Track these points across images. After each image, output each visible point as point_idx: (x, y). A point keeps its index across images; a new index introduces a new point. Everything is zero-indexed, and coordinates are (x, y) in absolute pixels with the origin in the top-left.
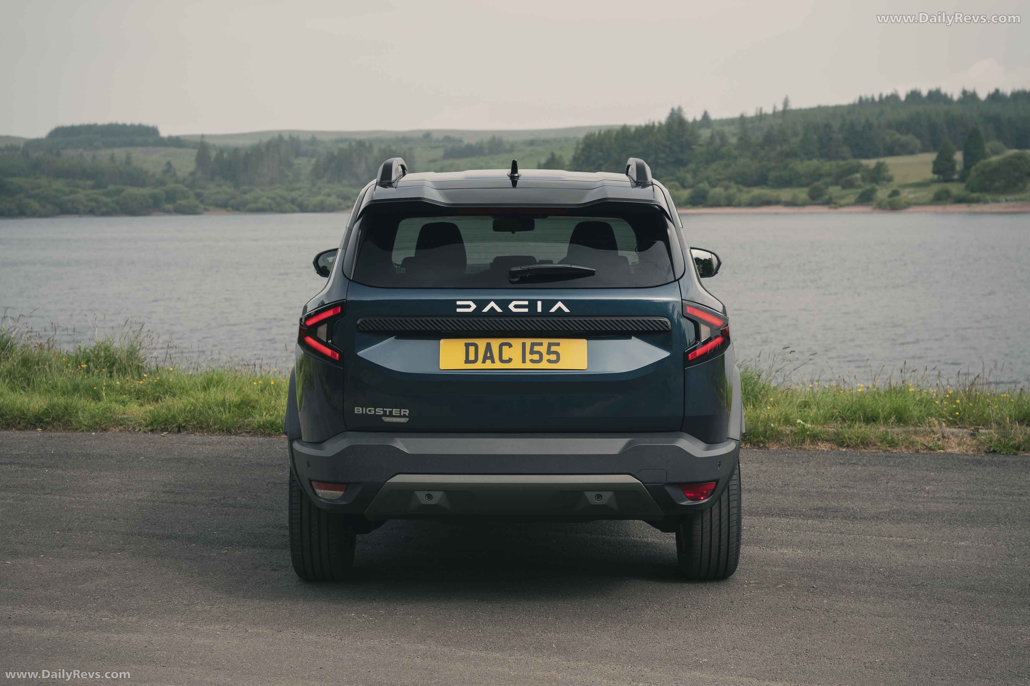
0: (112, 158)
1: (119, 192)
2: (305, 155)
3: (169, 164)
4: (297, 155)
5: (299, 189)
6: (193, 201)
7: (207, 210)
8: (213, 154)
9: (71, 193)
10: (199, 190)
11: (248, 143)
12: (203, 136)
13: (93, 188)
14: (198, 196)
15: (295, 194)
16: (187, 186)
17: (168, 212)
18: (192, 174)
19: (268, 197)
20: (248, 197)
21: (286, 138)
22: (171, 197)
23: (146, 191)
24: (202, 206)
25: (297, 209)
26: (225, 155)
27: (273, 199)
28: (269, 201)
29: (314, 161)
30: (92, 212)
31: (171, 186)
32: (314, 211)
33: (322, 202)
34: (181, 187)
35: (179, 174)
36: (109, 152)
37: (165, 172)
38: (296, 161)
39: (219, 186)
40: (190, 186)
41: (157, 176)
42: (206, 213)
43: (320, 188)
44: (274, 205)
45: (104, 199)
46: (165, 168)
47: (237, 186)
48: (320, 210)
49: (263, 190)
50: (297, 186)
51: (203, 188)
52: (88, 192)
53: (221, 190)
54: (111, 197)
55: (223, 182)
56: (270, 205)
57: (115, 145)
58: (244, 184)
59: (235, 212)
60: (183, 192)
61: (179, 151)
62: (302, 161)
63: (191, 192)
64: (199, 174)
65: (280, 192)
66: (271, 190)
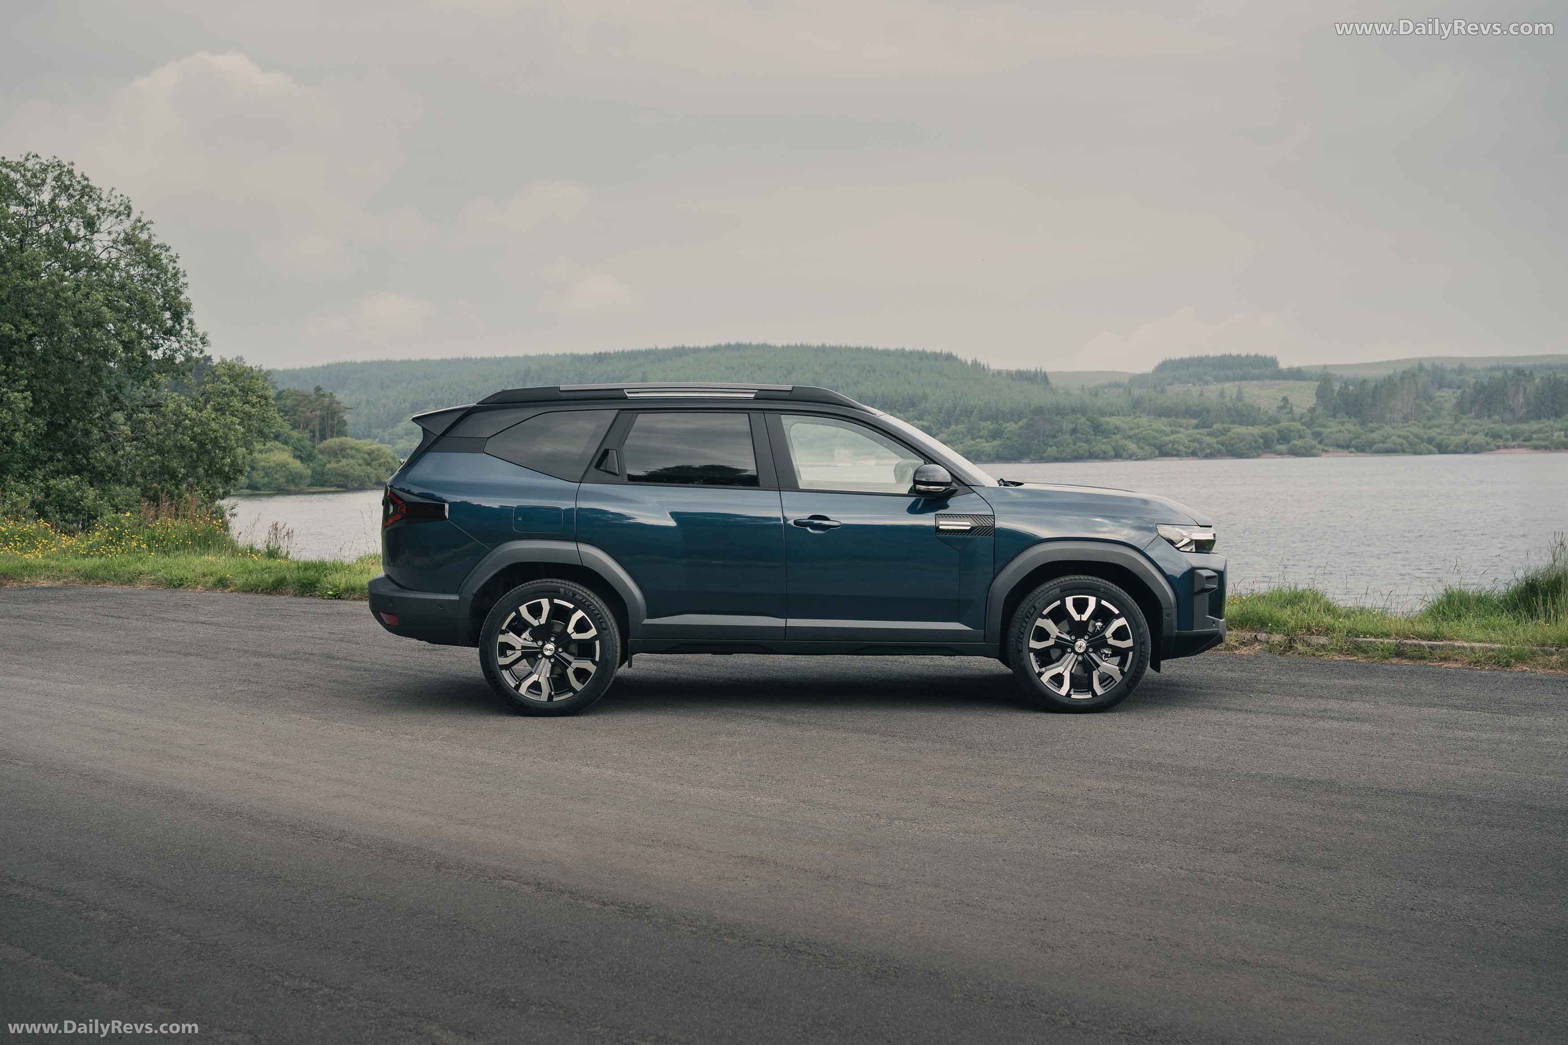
0: (1222, 395)
1: (1226, 431)
2: (1450, 386)
3: (1285, 399)
4: (1440, 387)
5: (1438, 426)
6: (1310, 441)
7: (1326, 451)
8: (1337, 387)
9: (1173, 432)
10: (1319, 429)
11: (1383, 373)
12: (1325, 367)
13: (1196, 427)
14: (1317, 435)
15: (1433, 433)
16: (1303, 424)
17: (1281, 454)
18: (1312, 410)
19: (1399, 436)
20: (1375, 436)
21: (1428, 366)
22: (1284, 437)
23: (1256, 430)
24: (1321, 447)
25: (1435, 449)
26: (1351, 388)
27: (1406, 438)
28: (1400, 440)
29: (1459, 392)
30: (1194, 454)
31: (1285, 424)
32: (1455, 452)
33: (1466, 441)
34: (1297, 425)
35: (1297, 411)
36: (1219, 387)
37: (1281, 408)
38: (1439, 393)
39: (1343, 423)
40: (1309, 425)
41: (1270, 412)
42: (1324, 454)
43: (1464, 425)
44: (1406, 445)
45: (1207, 439)
46: (1282, 404)
47: (1363, 423)
48: (1462, 450)
49: (1393, 428)
50: (1436, 422)
51: (1324, 426)
52: (1191, 431)
53: (1343, 429)
54: (1216, 437)
55: (1347, 419)
56: (1401, 445)
57: (1227, 379)
58: (1372, 422)
59: (1359, 454)
60: (1299, 431)
61: (1299, 384)
62: (1447, 393)
63: (1308, 431)
64: (1319, 411)
65: (1415, 430)
66: (1404, 427)
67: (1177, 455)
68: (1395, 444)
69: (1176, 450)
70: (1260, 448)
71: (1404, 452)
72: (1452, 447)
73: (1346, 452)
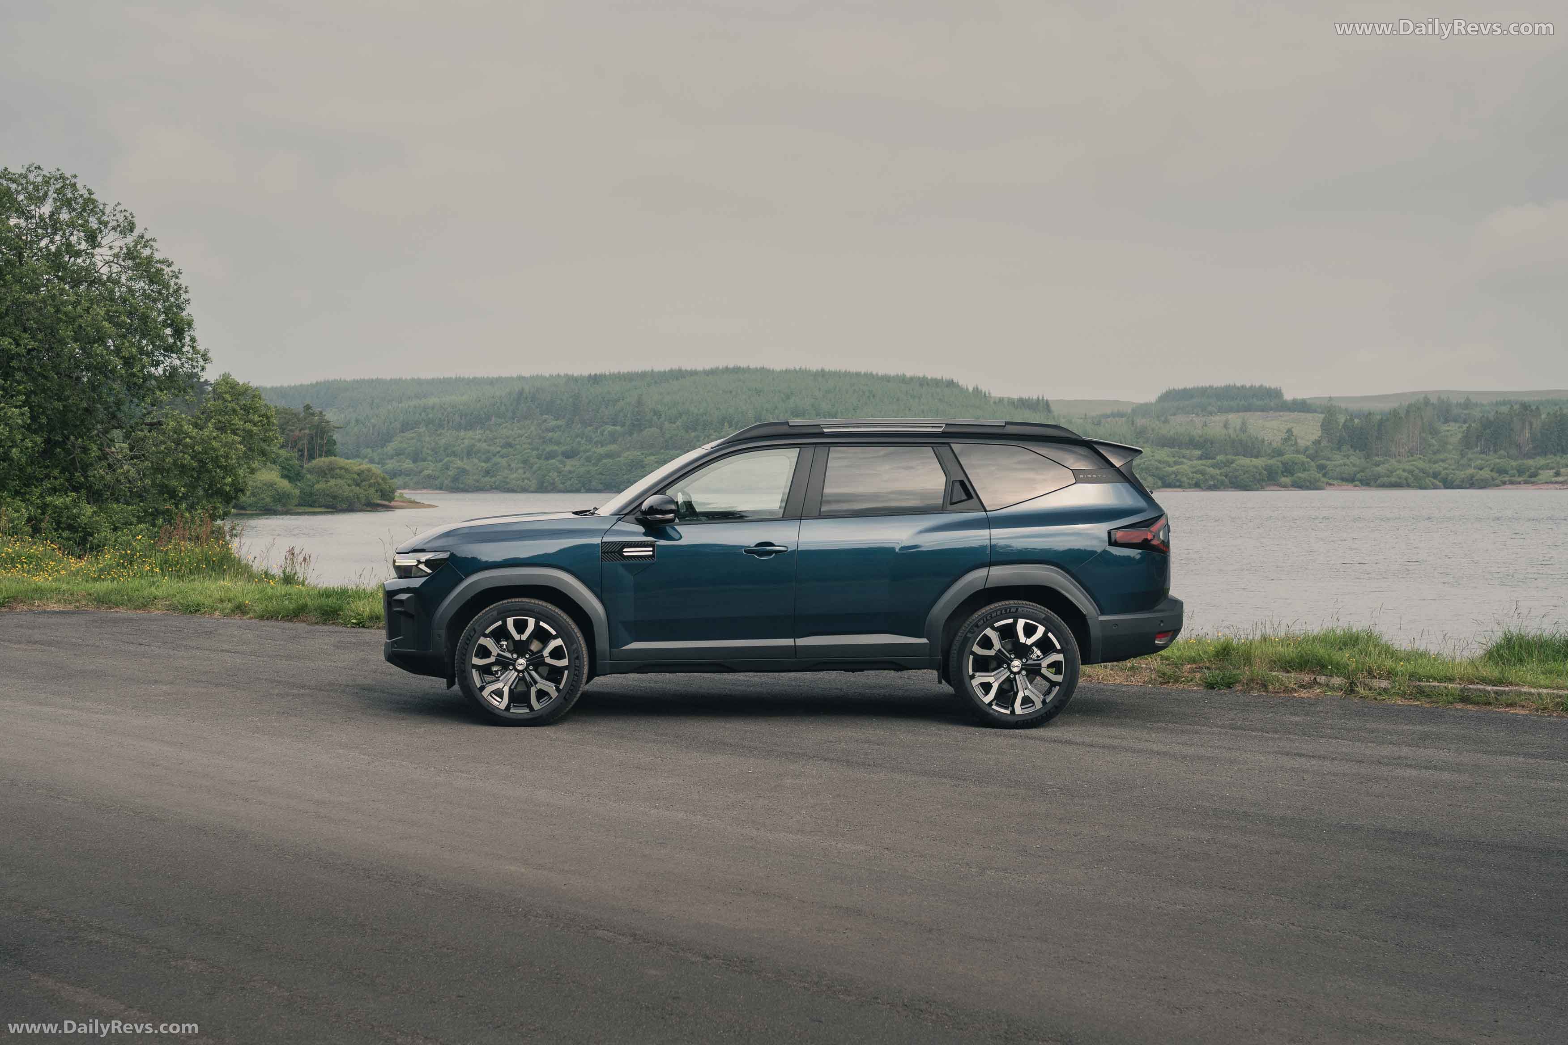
0: (1226, 425)
1: (1229, 463)
2: (1455, 421)
3: (1289, 431)
4: (1446, 421)
5: (1443, 461)
6: (1315, 474)
7: (1330, 484)
9: (1176, 463)
10: (1324, 462)
11: (1387, 407)
12: (1330, 399)
13: (1200, 458)
14: (1321, 468)
15: (1437, 467)
16: (1307, 457)
17: (1285, 486)
18: (1317, 442)
19: (1404, 470)
20: (1380, 469)
21: (1434, 400)
22: (1288, 470)
23: (1259, 462)
24: (1325, 480)
25: (1441, 484)
26: (1356, 421)
27: (1411, 472)
29: (1465, 426)
30: (1197, 486)
31: (1289, 456)
32: (1460, 487)
33: (1472, 476)
34: (1302, 457)
35: (1302, 443)
36: (1223, 417)
37: (1286, 440)
38: (1445, 428)
39: (1348, 457)
40: (1313, 458)
41: (1274, 445)
42: (1328, 488)
43: (1470, 460)
44: (1411, 479)
45: (1211, 471)
46: (1285, 436)
47: (1368, 457)
48: (1468, 486)
49: (1399, 462)
50: (1442, 457)
51: (1328, 459)
52: (1195, 462)
53: (1348, 462)
54: (1220, 469)
55: (1351, 452)
56: (1406, 479)
57: (1230, 410)
58: (1377, 455)
59: (1364, 488)
60: (1303, 464)
61: (1303, 416)
62: (1453, 427)
63: (1312, 464)
64: (1324, 443)
65: (1421, 464)
66: (1409, 461)
67: (1180, 486)
68: (1400, 478)
69: (1179, 480)
70: (1263, 480)
71: (1409, 486)
72: (1457, 482)
73: (1350, 486)
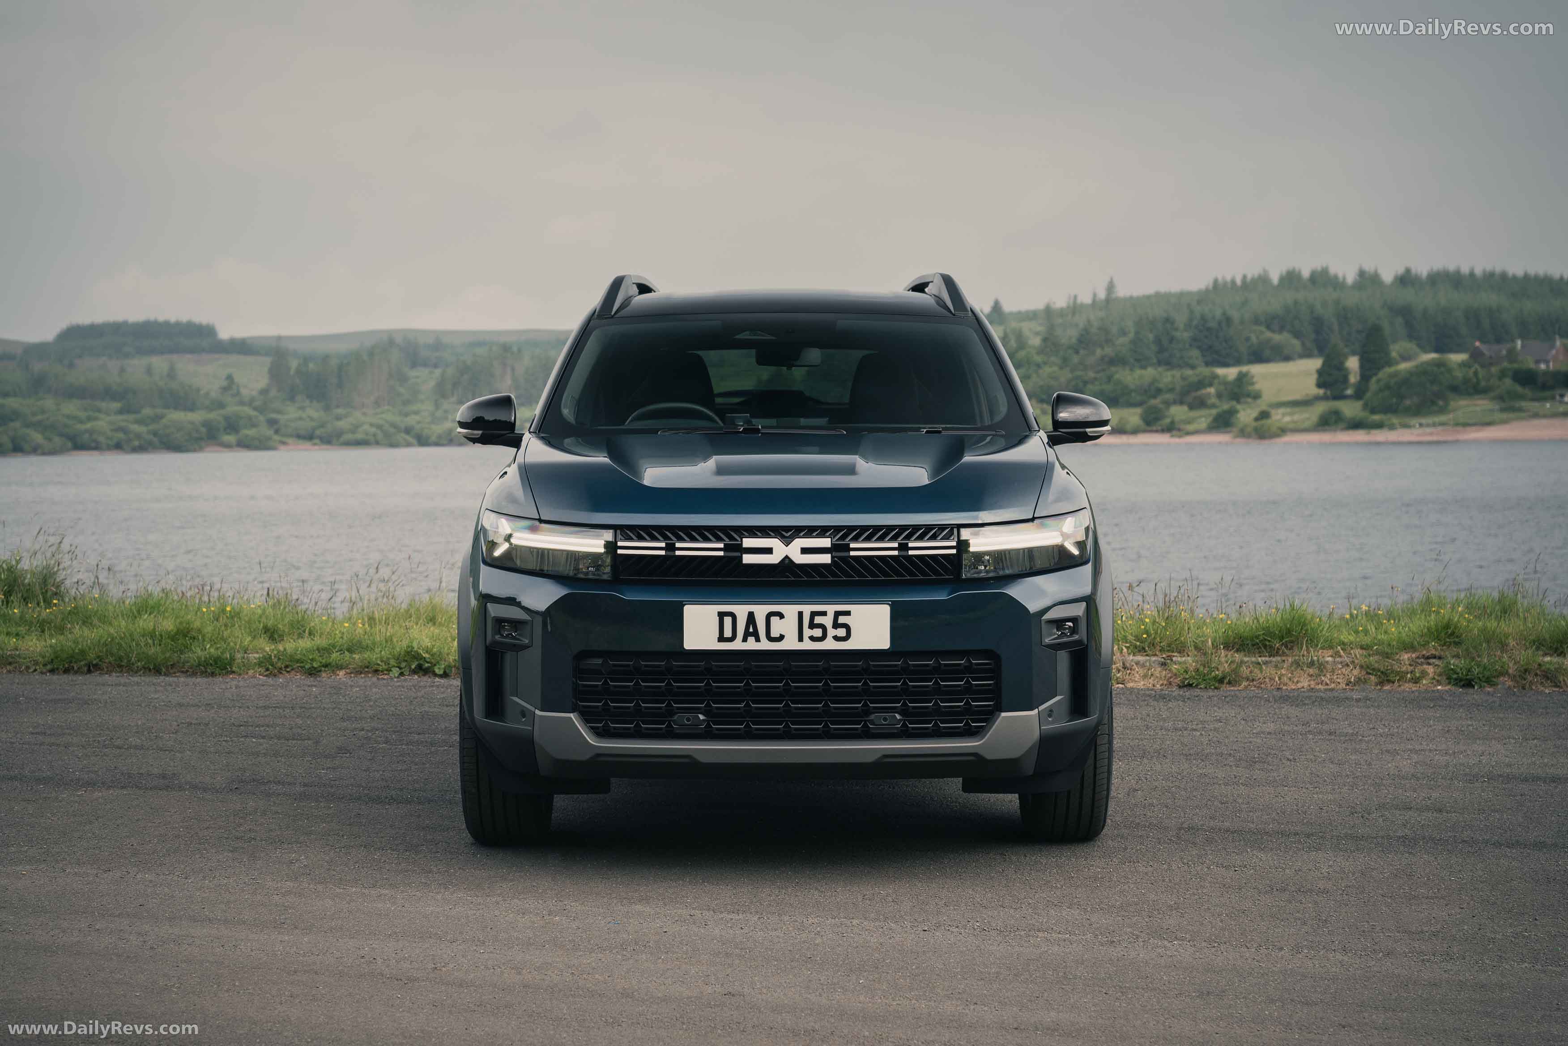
0: (149, 371)
1: (158, 418)
2: (426, 364)
3: (230, 378)
4: (414, 365)
5: (416, 413)
6: (264, 430)
7: (284, 443)
8: (294, 364)
9: (89, 419)
10: (274, 416)
11: (343, 347)
12: (279, 338)
13: (120, 412)
14: (272, 422)
15: (411, 420)
16: (255, 409)
17: (228, 446)
18: (264, 392)
19: (372, 425)
21: (399, 340)
22: (232, 426)
23: (197, 417)
24: (276, 438)
25: (415, 441)
26: (311, 365)
27: (379, 427)
28: (373, 430)
29: (438, 372)
30: (118, 447)
31: (232, 409)
32: (437, 444)
34: (247, 410)
35: (244, 392)
36: (145, 361)
37: (225, 389)
38: (413, 373)
39: (302, 408)
40: (261, 410)
41: (213, 395)
42: (282, 447)
43: (446, 411)
44: (380, 436)
45: (136, 428)
46: (225, 383)
47: (327, 408)
48: (445, 442)
49: (364, 414)
50: (414, 407)
51: (279, 412)
52: (113, 418)
53: (304, 415)
54: (147, 425)
55: (307, 403)
56: (374, 435)
57: (153, 351)
58: (338, 407)
59: (324, 447)
60: (250, 418)
61: (242, 358)
62: (421, 373)
63: (262, 418)
64: (273, 393)
65: (389, 417)
66: (376, 414)
67: (97, 448)
68: (367, 434)
69: (95, 441)
70: (201, 439)
71: (377, 443)
72: (433, 438)
73: (307, 445)
